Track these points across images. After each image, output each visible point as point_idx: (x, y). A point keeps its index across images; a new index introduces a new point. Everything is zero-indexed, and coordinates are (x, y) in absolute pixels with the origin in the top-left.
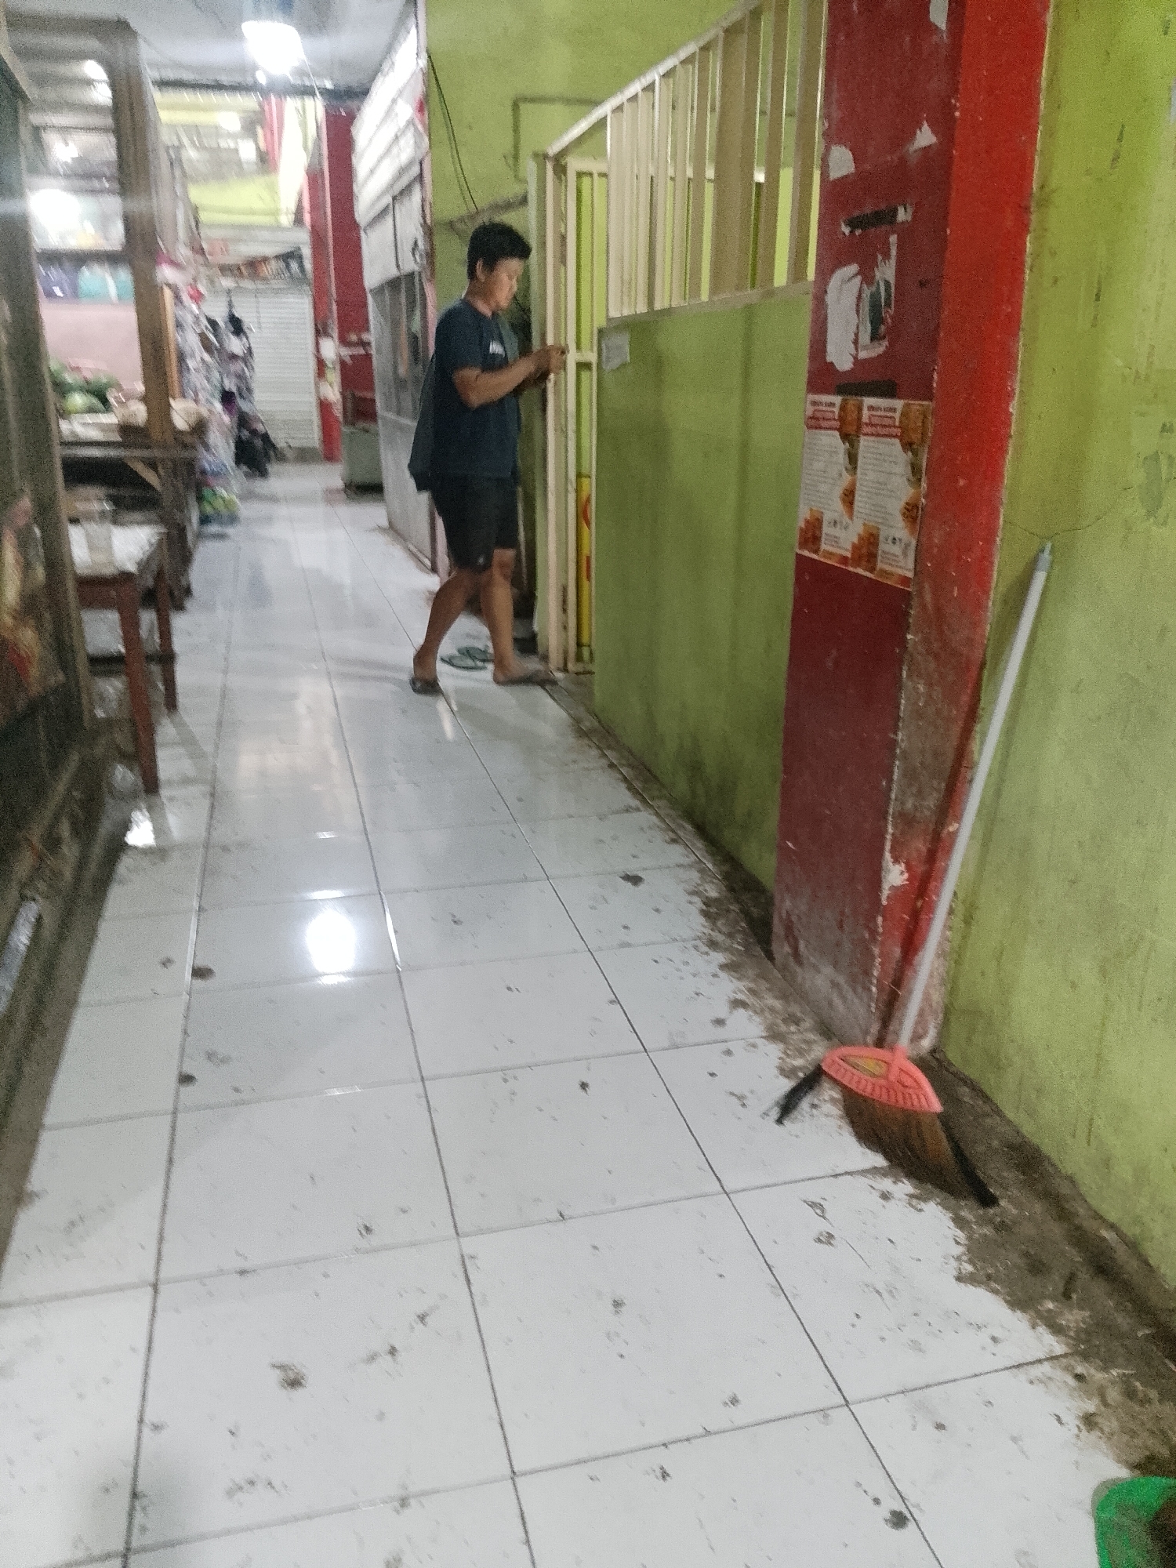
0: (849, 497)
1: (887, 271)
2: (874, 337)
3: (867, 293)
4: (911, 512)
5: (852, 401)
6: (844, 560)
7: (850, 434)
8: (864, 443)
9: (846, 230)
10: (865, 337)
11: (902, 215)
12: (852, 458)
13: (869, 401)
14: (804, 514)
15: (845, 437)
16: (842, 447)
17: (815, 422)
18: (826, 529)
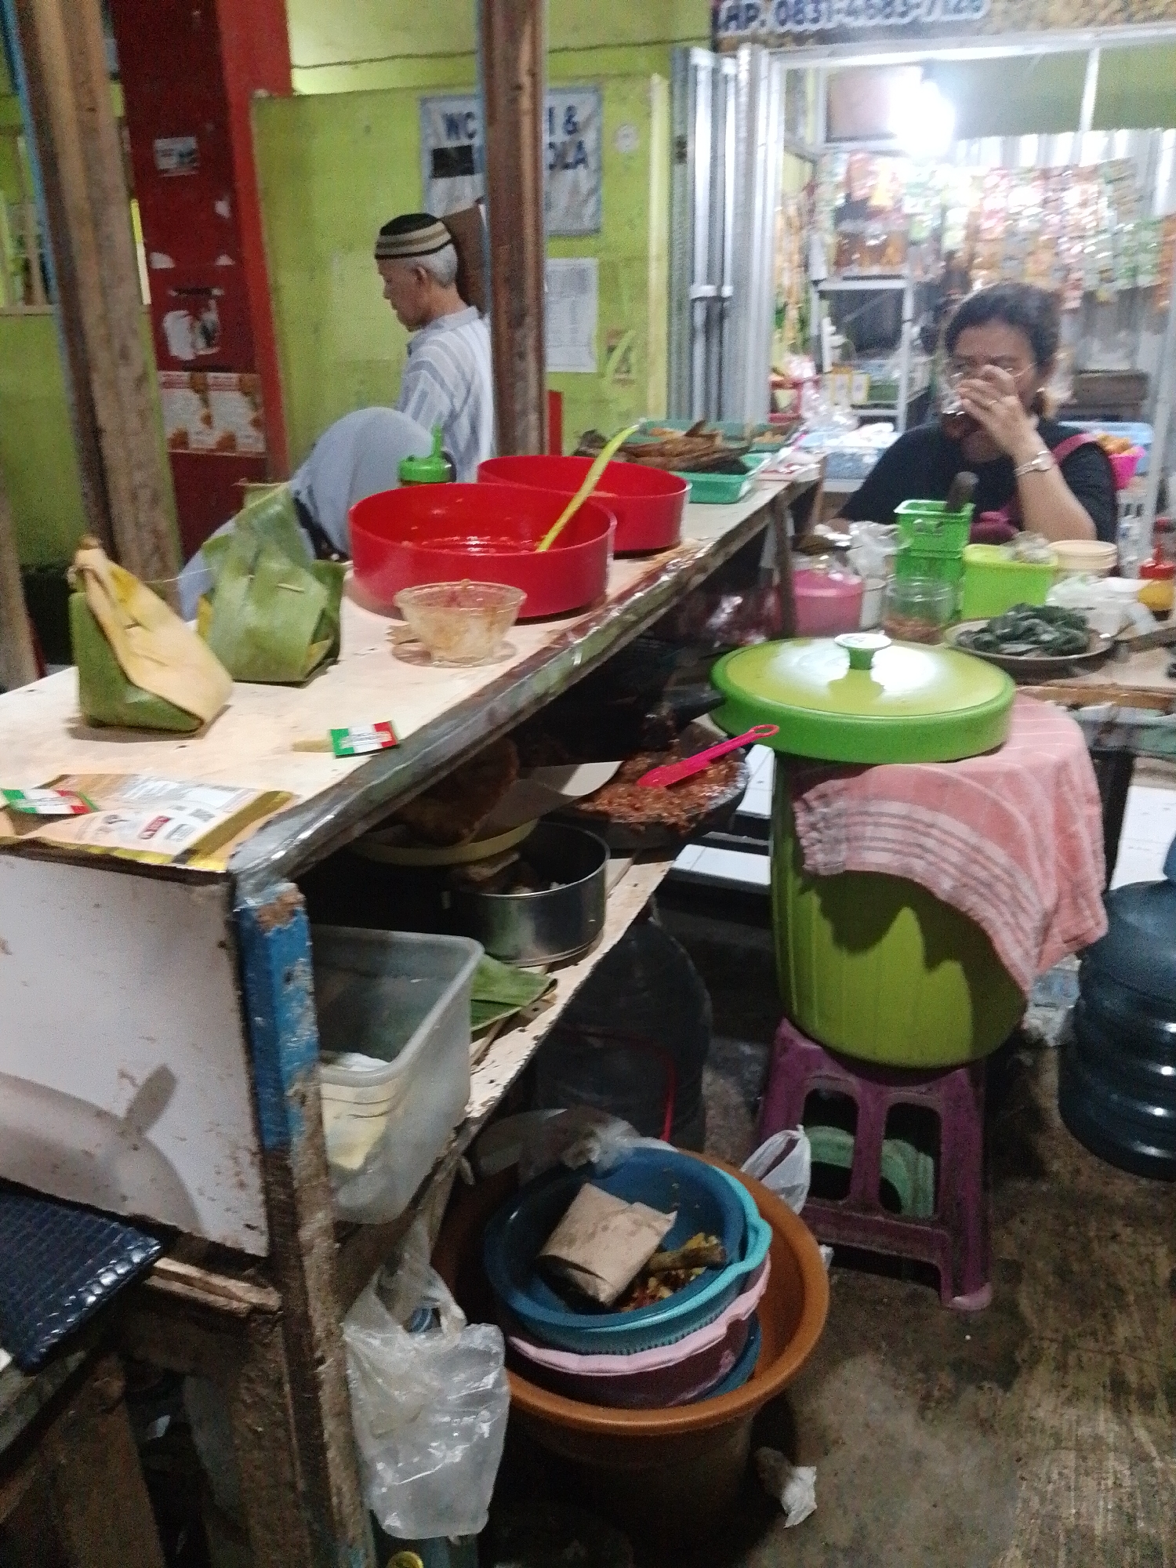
0: (208, 420)
1: (211, 317)
2: (209, 345)
3: (198, 324)
4: (256, 423)
5: (199, 375)
6: (212, 450)
7: (201, 389)
8: (213, 395)
9: (174, 294)
10: (201, 343)
11: (216, 292)
12: (205, 402)
13: (212, 374)
14: (170, 432)
15: (197, 391)
16: (195, 398)
17: (168, 385)
18: (193, 437)
